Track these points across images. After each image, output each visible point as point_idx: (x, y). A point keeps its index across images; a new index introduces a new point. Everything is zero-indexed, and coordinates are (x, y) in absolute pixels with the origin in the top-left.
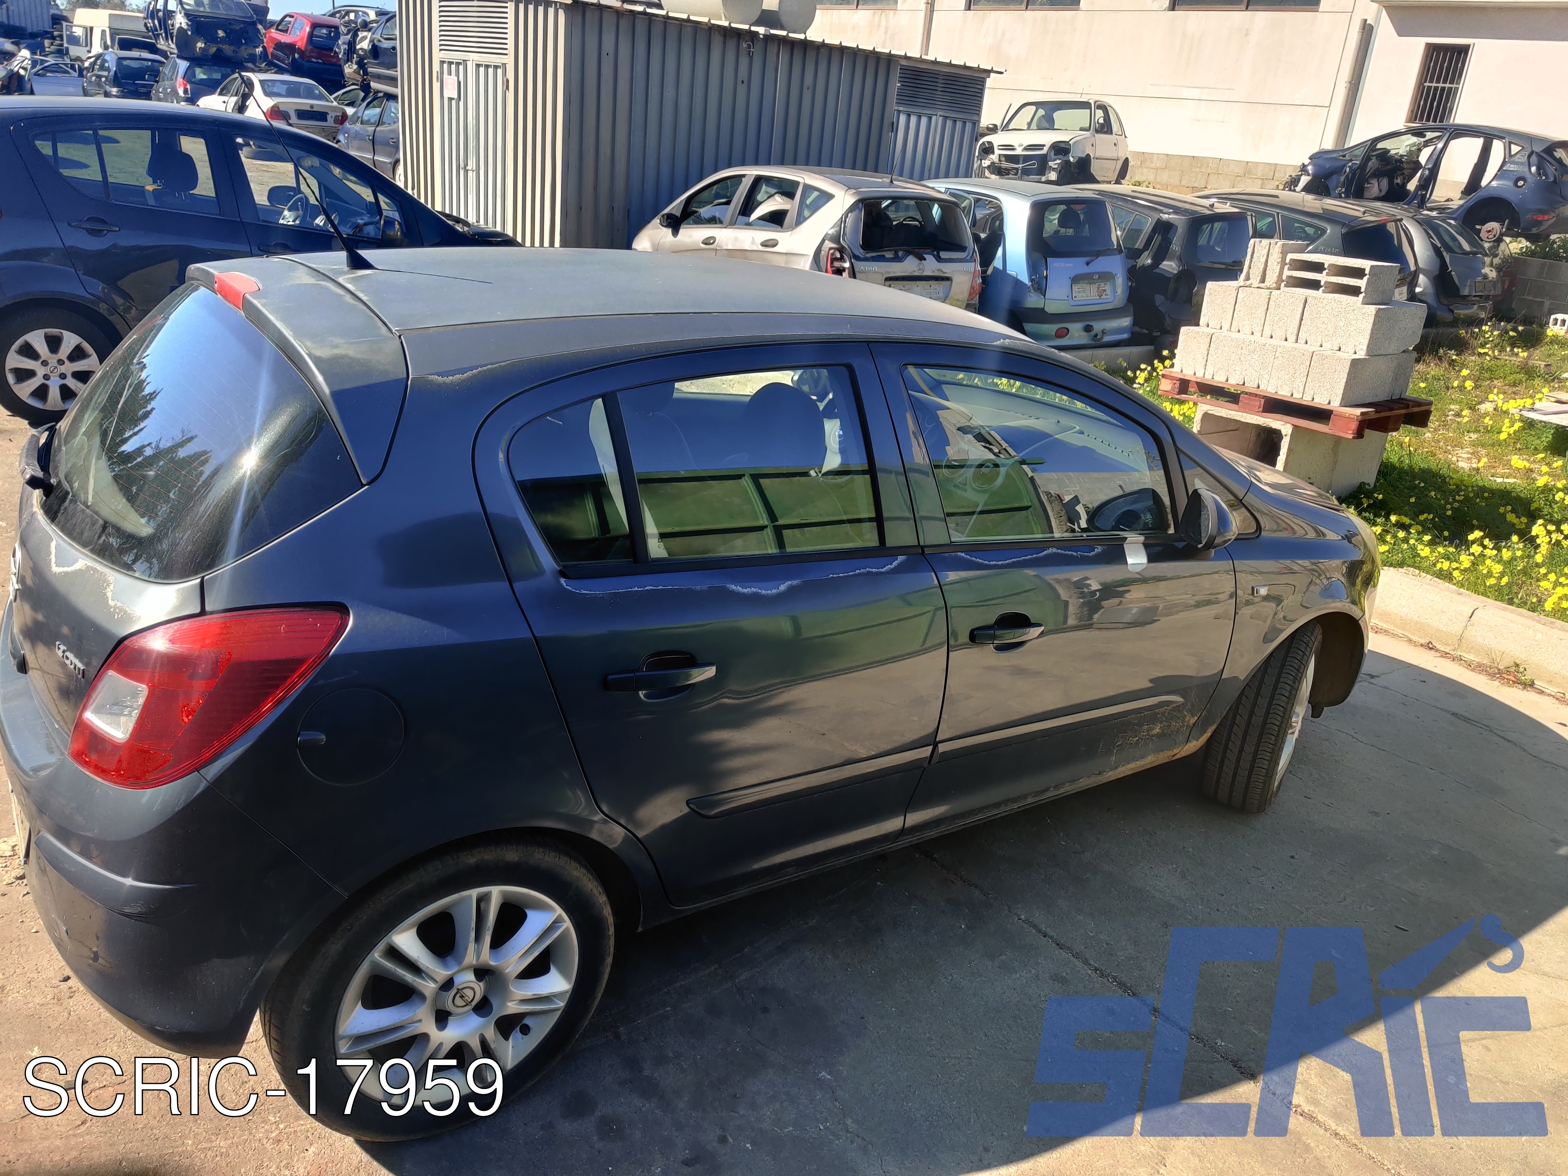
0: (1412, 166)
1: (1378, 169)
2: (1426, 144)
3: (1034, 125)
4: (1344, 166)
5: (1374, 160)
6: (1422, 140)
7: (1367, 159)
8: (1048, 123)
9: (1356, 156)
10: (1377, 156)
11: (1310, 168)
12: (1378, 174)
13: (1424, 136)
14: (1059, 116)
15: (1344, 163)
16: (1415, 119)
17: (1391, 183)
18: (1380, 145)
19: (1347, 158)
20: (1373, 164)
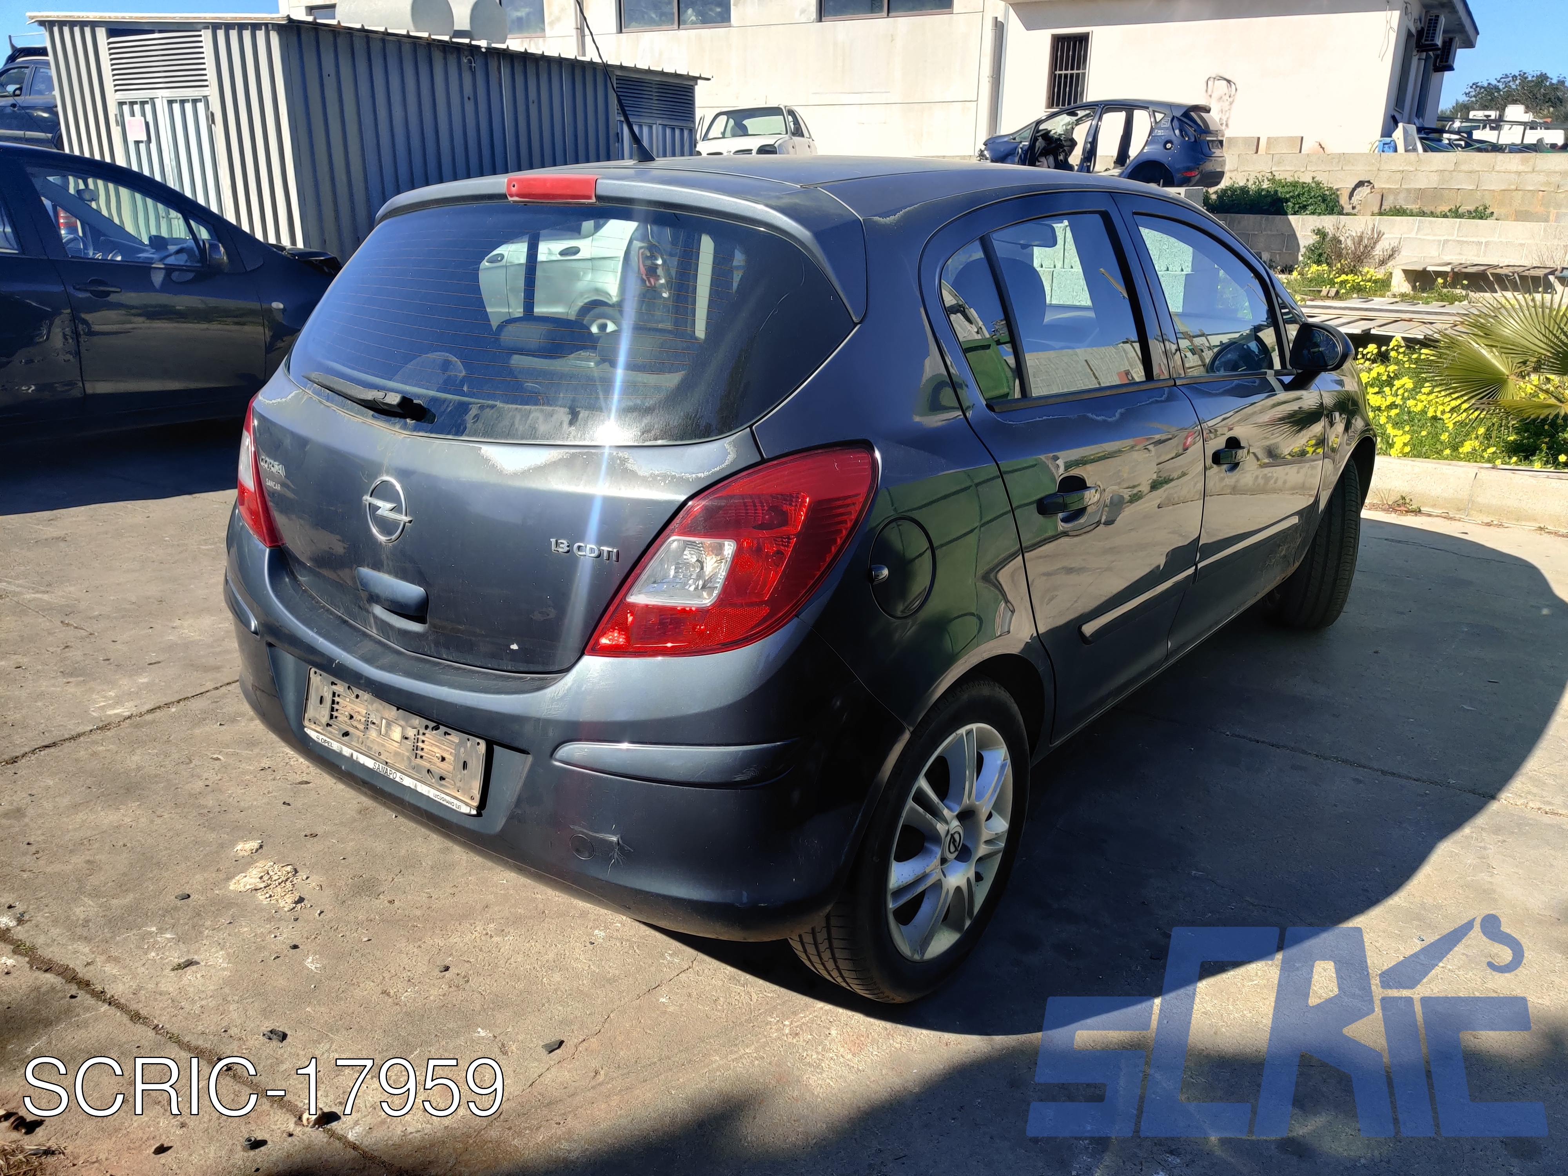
0: (1069, 143)
1: (1044, 149)
2: (1078, 122)
3: (728, 133)
4: (1016, 148)
5: (1040, 139)
6: (1075, 118)
7: (1034, 140)
8: (741, 131)
9: (1025, 138)
10: (1041, 136)
11: (986, 153)
12: (1045, 153)
13: (1076, 115)
14: (750, 124)
15: (1015, 145)
16: (1053, 105)
17: (1056, 159)
18: (1042, 127)
19: (1018, 140)
20: (1040, 143)
